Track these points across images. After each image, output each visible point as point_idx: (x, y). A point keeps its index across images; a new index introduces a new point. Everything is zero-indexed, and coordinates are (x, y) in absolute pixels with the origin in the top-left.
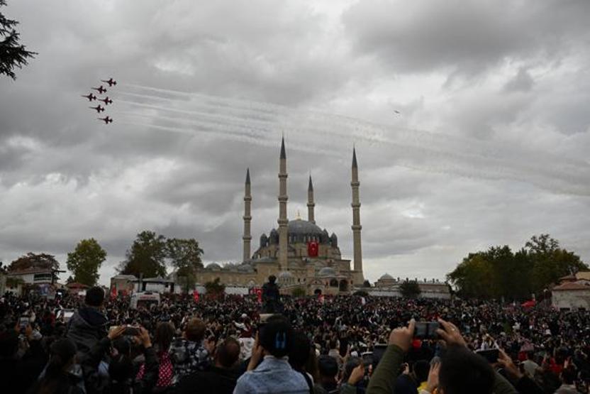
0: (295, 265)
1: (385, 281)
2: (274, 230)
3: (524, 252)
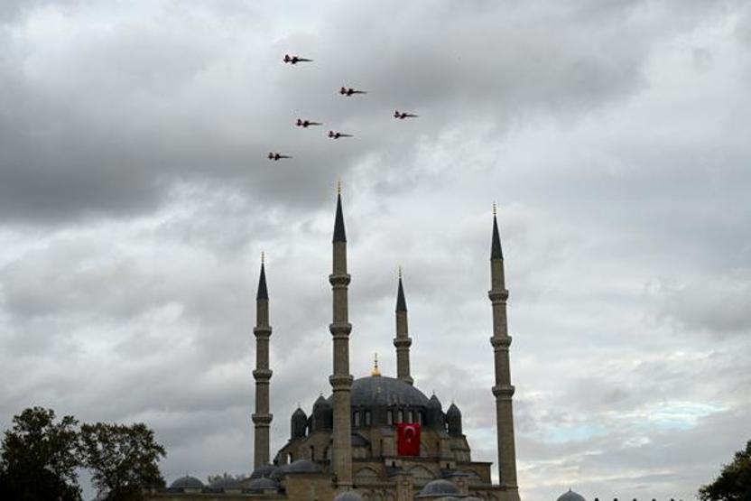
0: (368, 477)
2: (321, 398)
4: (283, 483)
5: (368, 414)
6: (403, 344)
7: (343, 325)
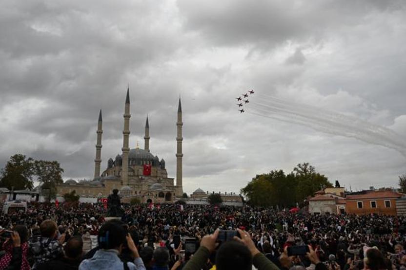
0: (133, 182)
1: (198, 194)
2: (119, 155)
3: (293, 175)
4: (104, 183)
5: (134, 161)
6: (147, 139)
7: (127, 131)
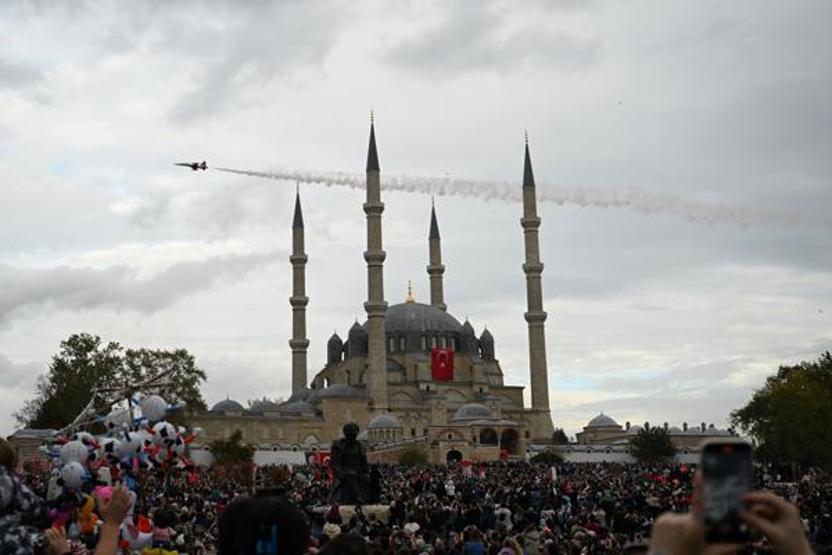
0: (403, 400)
1: (600, 431)
2: (357, 324)
4: (320, 407)
5: (403, 341)
6: (436, 271)
7: (377, 253)
